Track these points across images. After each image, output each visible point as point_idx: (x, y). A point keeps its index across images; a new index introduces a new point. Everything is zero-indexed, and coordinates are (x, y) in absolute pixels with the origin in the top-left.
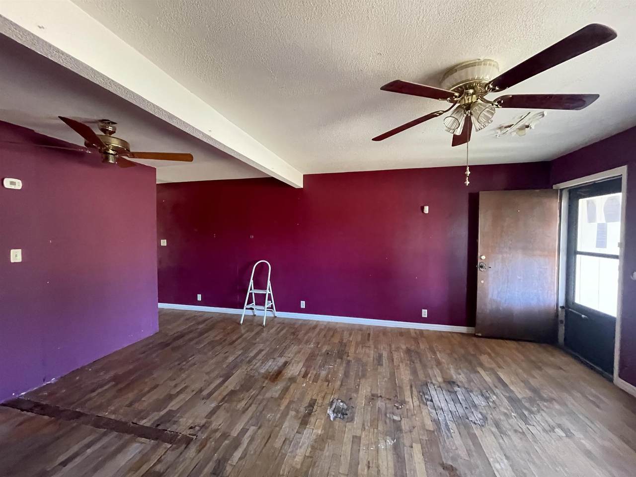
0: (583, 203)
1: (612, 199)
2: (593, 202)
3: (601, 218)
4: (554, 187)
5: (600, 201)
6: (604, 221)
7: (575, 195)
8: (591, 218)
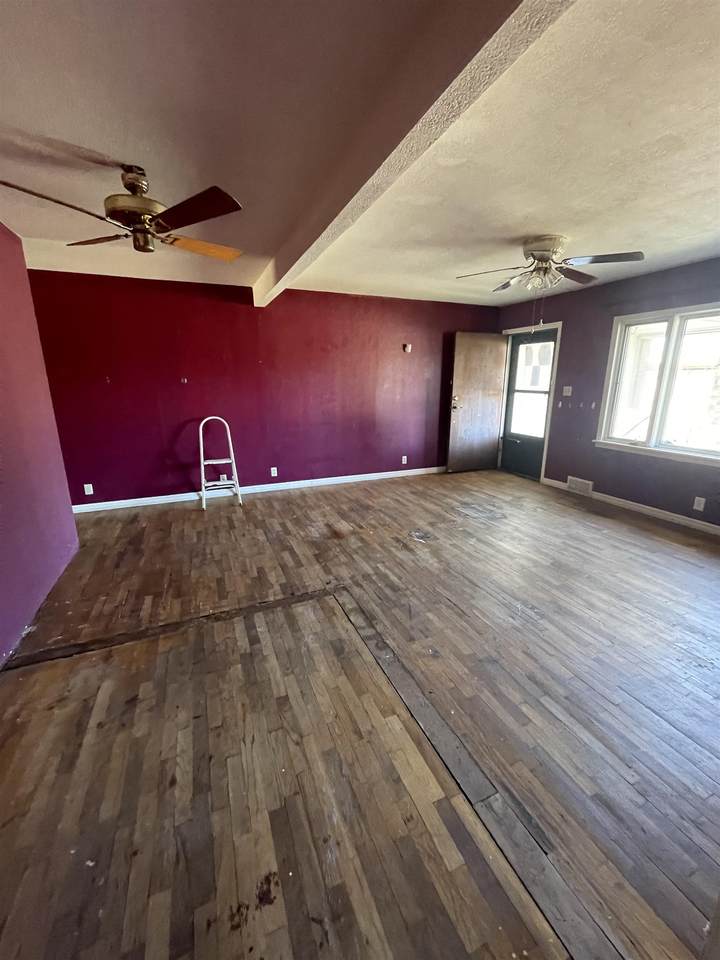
0: (522, 348)
1: (545, 347)
2: (530, 348)
3: (535, 362)
4: (504, 332)
5: (536, 347)
6: (538, 364)
7: (517, 341)
8: (528, 362)
